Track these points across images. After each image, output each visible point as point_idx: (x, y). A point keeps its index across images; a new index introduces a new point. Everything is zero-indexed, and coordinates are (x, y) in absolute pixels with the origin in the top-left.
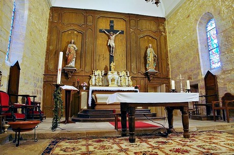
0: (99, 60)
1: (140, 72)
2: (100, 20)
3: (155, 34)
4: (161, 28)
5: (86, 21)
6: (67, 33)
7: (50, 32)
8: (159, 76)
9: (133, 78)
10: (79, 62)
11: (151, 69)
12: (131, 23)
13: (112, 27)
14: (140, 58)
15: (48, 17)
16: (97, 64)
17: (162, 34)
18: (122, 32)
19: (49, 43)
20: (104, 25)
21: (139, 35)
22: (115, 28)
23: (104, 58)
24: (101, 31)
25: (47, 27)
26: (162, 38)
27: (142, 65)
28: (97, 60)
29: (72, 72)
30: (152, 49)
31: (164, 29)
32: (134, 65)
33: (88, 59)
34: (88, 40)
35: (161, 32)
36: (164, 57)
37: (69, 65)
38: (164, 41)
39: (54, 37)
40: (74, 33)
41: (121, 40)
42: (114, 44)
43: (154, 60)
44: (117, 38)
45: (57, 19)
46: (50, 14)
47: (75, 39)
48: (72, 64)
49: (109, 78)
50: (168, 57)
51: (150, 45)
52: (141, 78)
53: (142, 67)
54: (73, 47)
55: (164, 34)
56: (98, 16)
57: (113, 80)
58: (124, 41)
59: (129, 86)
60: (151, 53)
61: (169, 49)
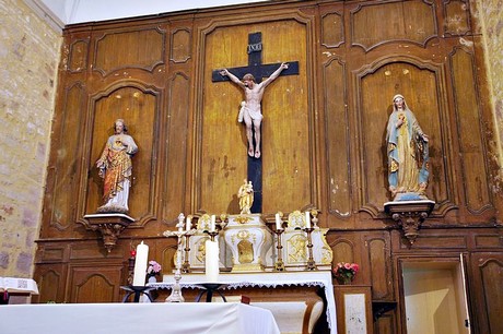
0: (210, 179)
1: (365, 208)
2: (214, 39)
3: (425, 51)
4: (455, 22)
5: (167, 52)
6: (108, 100)
7: (62, 105)
8: (452, 218)
9: (333, 237)
10: (145, 193)
12: (327, 30)
13: (255, 55)
14: (364, 154)
15: (58, 61)
16: (205, 192)
17: (460, 47)
18: (293, 69)
19: (58, 139)
20: (228, 53)
22: (268, 58)
23: (229, 169)
24: (218, 77)
25: (53, 92)
26: (462, 61)
27: (372, 180)
28: (205, 179)
30: (408, 114)
31: (471, 22)
32: (337, 186)
33: (175, 178)
34: (173, 115)
35: (453, 38)
36: (471, 137)
37: (108, 205)
38: (468, 74)
39: (73, 120)
40: (130, 96)
41: (288, 96)
43: (419, 157)
44: (274, 92)
45: (82, 60)
46: (62, 50)
47: (136, 115)
48: (119, 200)
50: (491, 137)
51: (398, 98)
52: (371, 235)
53: (372, 188)
55: (469, 44)
56: (207, 26)
57: (244, 247)
58: (301, 100)
59: (311, 266)
61: (493, 101)
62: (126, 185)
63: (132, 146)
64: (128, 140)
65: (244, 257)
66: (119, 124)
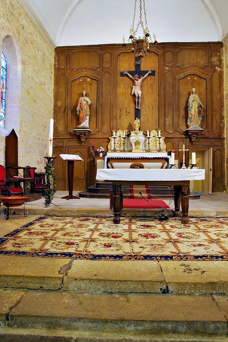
0: (120, 116)
1: (178, 130)
2: (121, 58)
3: (203, 71)
4: (215, 60)
5: (101, 62)
6: (77, 81)
7: (57, 83)
8: (207, 135)
9: (167, 140)
10: (95, 121)
11: (195, 125)
12: (167, 58)
13: (138, 66)
14: (178, 110)
15: (53, 63)
16: (118, 121)
17: (216, 70)
18: (153, 73)
19: (57, 97)
20: (126, 64)
21: (178, 75)
22: (143, 68)
23: (127, 113)
24: (122, 74)
25: (53, 76)
26: (216, 76)
27: (181, 120)
28: (118, 116)
29: (85, 135)
31: (220, 61)
32: (168, 121)
33: (107, 116)
34: (105, 89)
35: (213, 66)
36: (216, 106)
37: (82, 125)
38: (218, 81)
39: (62, 89)
40: (86, 80)
41: (151, 84)
42: (140, 93)
43: (199, 112)
44: (145, 82)
45: (64, 63)
46: (55, 58)
47: (89, 88)
48: (85, 124)
49: (132, 141)
50: (223, 106)
51: (194, 90)
52: (179, 140)
53: (181, 123)
54: (85, 101)
55: (219, 69)
56: (118, 52)
57: (137, 143)
58: (156, 87)
59: (160, 151)
60: (194, 102)
61: (225, 93)
62: (88, 117)
63: (90, 102)
64: (87, 99)
65: (137, 147)
66: (84, 93)
